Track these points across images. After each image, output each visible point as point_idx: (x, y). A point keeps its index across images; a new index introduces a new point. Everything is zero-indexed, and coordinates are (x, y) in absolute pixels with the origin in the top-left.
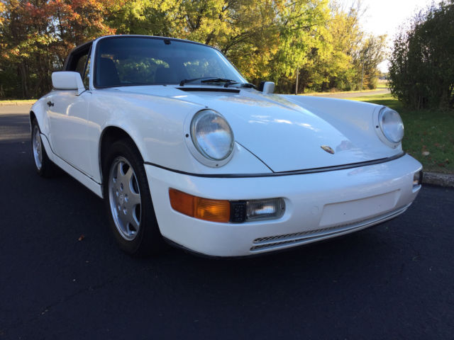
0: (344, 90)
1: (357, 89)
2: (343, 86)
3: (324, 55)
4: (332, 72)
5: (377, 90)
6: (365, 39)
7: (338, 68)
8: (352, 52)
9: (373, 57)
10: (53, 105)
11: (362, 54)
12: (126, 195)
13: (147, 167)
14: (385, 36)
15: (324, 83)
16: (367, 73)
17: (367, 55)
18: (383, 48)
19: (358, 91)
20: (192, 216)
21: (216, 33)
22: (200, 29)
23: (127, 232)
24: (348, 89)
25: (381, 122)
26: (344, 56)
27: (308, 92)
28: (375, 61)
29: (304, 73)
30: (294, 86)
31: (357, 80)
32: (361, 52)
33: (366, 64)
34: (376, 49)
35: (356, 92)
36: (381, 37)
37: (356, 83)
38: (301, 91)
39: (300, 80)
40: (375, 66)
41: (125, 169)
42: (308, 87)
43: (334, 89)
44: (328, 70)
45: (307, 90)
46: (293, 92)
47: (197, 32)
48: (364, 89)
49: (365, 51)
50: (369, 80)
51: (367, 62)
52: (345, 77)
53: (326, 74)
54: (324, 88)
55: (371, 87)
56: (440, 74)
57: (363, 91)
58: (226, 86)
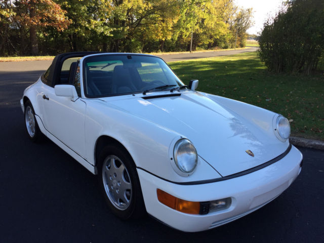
0: (224, 48)
1: (232, 48)
2: (223, 45)
3: (210, 23)
4: (216, 35)
5: (246, 48)
6: (238, 12)
7: (220, 33)
8: (229, 20)
9: (244, 24)
10: (48, 99)
11: (236, 22)
12: (119, 182)
13: (138, 170)
14: (252, 9)
15: (210, 43)
16: (239, 36)
17: (240, 23)
18: (250, 18)
19: (233, 49)
20: (174, 208)
21: (135, 8)
22: (123, 5)
23: (117, 203)
24: (226, 47)
25: (278, 125)
26: (224, 23)
27: (198, 50)
28: (245, 27)
29: (196, 36)
30: (189, 45)
31: (232, 41)
32: (235, 21)
33: (239, 30)
34: (245, 19)
35: (232, 49)
36: (249, 10)
37: (232, 43)
38: (194, 49)
39: (193, 41)
40: (245, 30)
41: (118, 164)
42: (199, 46)
43: (217, 47)
44: (212, 34)
45: (198, 48)
46: (188, 50)
47: (120, 6)
48: (237, 47)
49: (238, 20)
50: (241, 41)
51: (239, 28)
52: (224, 39)
53: (211, 37)
54: (210, 46)
55: (242, 46)
56: (294, 50)
57: (237, 49)
58: (172, 91)
